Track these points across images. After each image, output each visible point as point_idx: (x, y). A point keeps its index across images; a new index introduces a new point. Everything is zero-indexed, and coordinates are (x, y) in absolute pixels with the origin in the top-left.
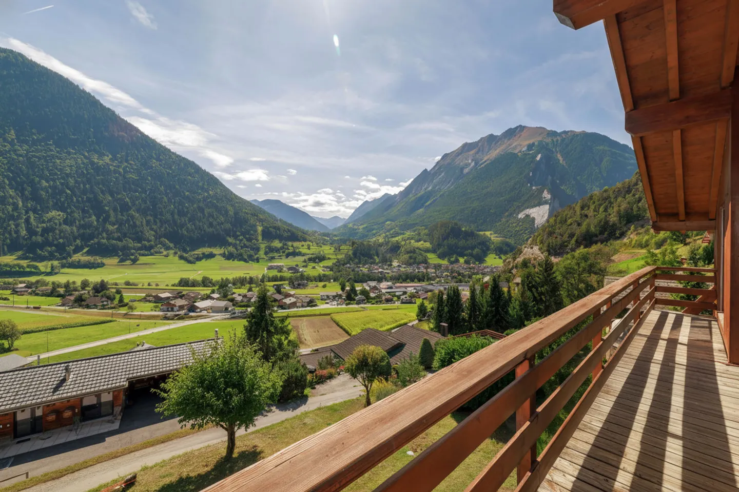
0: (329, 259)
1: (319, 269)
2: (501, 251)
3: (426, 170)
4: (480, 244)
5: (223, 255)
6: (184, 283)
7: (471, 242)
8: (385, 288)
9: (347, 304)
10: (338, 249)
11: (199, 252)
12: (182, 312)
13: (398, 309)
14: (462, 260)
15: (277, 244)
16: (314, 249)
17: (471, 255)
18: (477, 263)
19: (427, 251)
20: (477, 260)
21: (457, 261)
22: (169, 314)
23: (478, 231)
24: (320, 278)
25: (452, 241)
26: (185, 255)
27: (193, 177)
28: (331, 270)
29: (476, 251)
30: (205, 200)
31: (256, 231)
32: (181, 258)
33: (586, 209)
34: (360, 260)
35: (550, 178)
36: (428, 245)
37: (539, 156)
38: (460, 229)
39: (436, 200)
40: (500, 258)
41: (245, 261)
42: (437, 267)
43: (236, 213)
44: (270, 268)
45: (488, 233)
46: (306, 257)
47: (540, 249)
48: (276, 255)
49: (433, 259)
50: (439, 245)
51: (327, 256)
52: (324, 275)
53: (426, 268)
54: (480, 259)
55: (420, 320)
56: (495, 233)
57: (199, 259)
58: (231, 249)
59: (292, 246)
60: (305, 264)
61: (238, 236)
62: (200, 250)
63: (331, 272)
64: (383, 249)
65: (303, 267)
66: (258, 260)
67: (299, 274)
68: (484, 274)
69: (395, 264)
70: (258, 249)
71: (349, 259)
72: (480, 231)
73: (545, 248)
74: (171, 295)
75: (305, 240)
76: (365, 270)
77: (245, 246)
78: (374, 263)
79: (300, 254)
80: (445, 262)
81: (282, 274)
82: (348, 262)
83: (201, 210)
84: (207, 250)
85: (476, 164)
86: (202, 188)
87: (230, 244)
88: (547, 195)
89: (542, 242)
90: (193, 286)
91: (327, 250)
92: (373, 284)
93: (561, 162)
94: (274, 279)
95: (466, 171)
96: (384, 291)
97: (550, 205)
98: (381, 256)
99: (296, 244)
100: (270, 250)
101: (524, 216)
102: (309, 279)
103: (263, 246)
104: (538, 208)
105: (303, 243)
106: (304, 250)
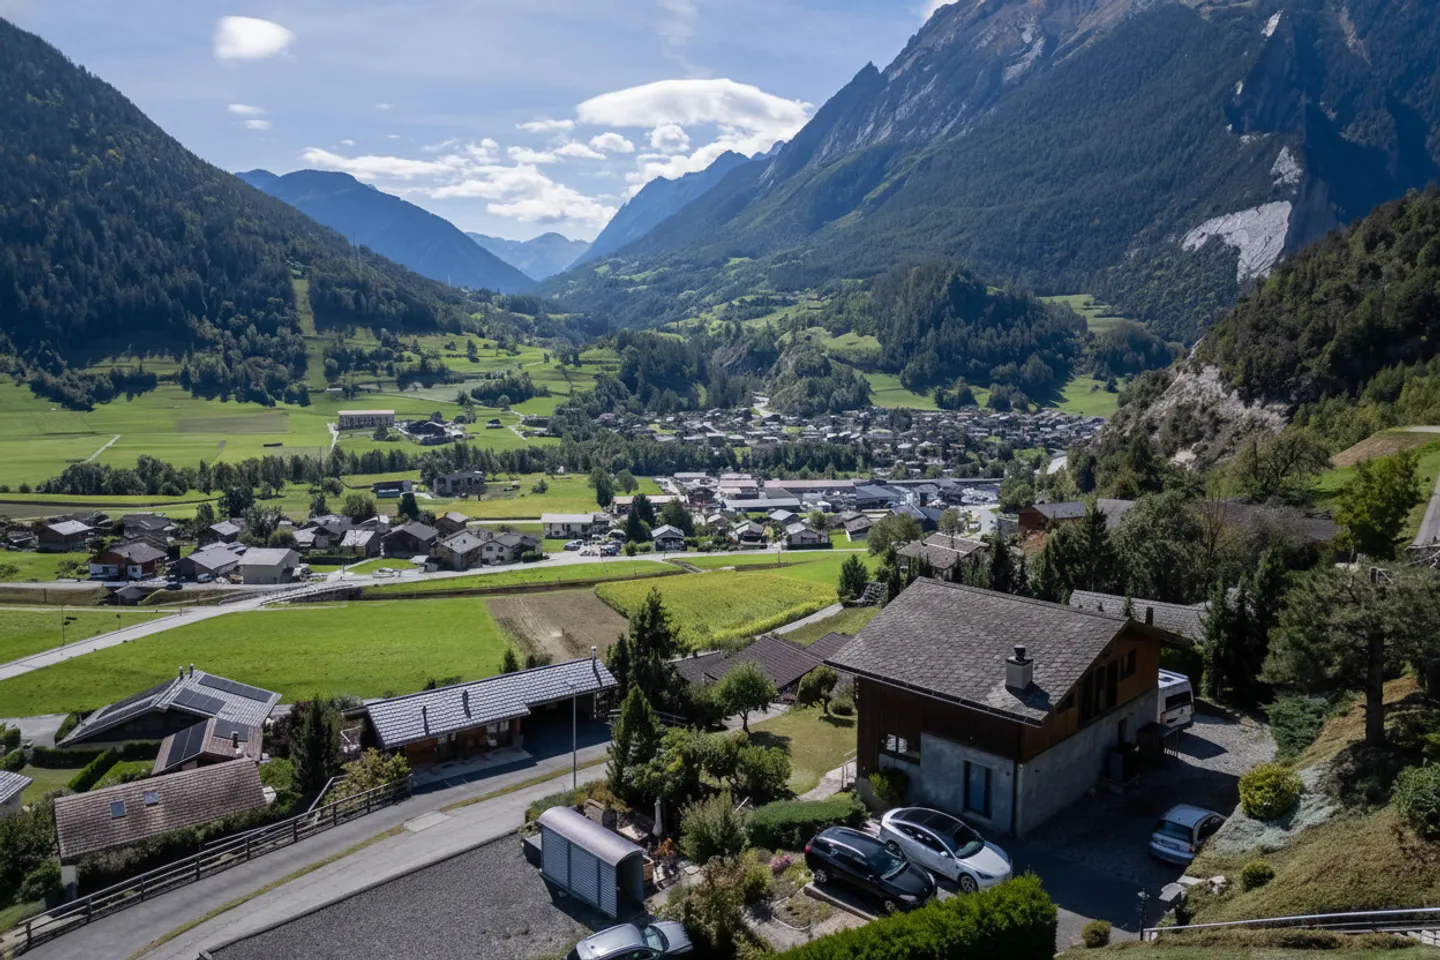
0: (545, 393)
1: (512, 432)
2: (1113, 364)
3: (870, 69)
4: (1044, 341)
5: (184, 379)
6: (84, 480)
7: (1018, 334)
8: (738, 497)
9: (631, 552)
10: (571, 359)
11: (103, 369)
12: (160, 582)
13: (779, 565)
14: (983, 396)
15: (364, 341)
16: (493, 362)
17: (1014, 378)
18: (1033, 408)
19: (870, 364)
20: (1033, 398)
21: (967, 399)
22: (123, 587)
23: (1039, 293)
24: (521, 463)
25: (954, 331)
26: (51, 379)
27: (41, 96)
28: (556, 432)
29: (1032, 365)
30: (95, 180)
31: (288, 295)
32: (39, 388)
33: (1381, 245)
34: (645, 398)
35: (1304, 100)
36: (871, 344)
37: (1274, 21)
38: (981, 288)
39: (902, 180)
40: (1111, 389)
41: (260, 398)
42: (901, 420)
43: (211, 233)
44: (349, 425)
45: (1077, 301)
46: (467, 388)
47: (1224, 378)
48: (360, 378)
49: (888, 393)
50: (909, 348)
51: (537, 384)
52: (536, 453)
53: (866, 424)
54: (1045, 392)
55: (846, 605)
56: (1099, 300)
57: (103, 395)
58: (207, 359)
59: (416, 350)
60: (462, 412)
61: (229, 313)
62: (106, 362)
63: (557, 442)
64: (720, 358)
65: (460, 420)
66: (303, 399)
67: (451, 446)
68: (1051, 447)
69: (762, 409)
70: (300, 363)
71: (609, 397)
72: (1049, 294)
73: (1238, 379)
74: (87, 528)
75: (456, 329)
76: (662, 432)
77: (255, 351)
78: (693, 408)
79: (443, 377)
80: (925, 405)
81: (394, 446)
82: (609, 407)
83: (90, 220)
84: (128, 365)
85: (1051, 44)
86: (80, 138)
87: (203, 344)
88: (1287, 167)
89: (1229, 358)
90: (120, 490)
91: (534, 360)
92: (695, 480)
93: (1351, 41)
94: (372, 464)
95: (1013, 72)
96: (731, 505)
97: (1294, 202)
98: (715, 383)
99: (430, 343)
100: (342, 362)
101: (1204, 240)
102: (485, 463)
103: (315, 349)
104: (1252, 212)
105: (451, 337)
106: (458, 365)
